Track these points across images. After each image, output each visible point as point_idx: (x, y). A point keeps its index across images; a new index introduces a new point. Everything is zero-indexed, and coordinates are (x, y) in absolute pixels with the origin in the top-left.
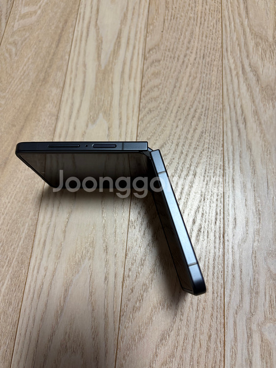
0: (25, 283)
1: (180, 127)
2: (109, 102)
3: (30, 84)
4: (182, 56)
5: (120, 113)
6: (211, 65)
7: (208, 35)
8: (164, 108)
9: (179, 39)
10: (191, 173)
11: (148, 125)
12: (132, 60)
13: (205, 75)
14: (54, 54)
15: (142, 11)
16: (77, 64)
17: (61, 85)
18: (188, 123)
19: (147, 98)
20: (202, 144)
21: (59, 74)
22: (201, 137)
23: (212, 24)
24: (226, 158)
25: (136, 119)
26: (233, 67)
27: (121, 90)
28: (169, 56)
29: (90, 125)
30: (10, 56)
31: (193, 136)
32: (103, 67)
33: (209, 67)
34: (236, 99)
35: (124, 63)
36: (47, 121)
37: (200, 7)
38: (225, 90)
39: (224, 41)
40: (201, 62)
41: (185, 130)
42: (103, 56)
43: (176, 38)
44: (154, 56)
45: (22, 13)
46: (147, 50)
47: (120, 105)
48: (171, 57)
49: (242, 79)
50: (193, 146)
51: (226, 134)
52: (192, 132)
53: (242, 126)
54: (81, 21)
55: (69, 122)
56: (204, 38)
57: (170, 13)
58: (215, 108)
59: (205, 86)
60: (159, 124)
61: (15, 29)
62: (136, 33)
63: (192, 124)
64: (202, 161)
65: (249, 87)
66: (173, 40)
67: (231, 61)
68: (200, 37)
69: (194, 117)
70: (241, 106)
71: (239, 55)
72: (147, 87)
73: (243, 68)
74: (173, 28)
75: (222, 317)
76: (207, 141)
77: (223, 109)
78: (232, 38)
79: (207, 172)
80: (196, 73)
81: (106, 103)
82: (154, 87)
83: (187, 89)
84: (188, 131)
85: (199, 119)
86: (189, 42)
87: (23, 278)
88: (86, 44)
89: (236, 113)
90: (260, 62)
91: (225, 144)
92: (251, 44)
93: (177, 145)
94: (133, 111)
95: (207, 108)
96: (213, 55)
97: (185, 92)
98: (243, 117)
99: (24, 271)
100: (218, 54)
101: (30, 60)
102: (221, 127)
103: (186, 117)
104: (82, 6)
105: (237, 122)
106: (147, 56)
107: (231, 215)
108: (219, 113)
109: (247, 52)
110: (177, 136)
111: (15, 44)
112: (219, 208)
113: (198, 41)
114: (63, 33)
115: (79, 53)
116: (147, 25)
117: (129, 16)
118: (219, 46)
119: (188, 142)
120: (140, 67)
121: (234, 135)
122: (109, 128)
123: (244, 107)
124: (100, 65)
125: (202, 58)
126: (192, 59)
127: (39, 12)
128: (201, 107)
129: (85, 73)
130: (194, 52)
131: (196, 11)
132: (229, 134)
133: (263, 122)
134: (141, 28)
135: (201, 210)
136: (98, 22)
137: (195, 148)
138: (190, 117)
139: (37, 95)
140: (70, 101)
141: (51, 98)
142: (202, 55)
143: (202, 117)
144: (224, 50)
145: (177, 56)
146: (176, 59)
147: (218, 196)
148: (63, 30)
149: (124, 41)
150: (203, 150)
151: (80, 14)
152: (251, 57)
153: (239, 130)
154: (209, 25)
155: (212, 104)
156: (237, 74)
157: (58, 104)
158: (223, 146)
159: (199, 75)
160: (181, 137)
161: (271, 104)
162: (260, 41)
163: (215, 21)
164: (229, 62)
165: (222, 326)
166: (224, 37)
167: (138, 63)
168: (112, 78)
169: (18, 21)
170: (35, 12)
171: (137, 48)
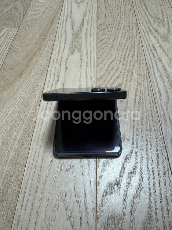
0: (33, 132)
1: (120, 53)
2: (80, 46)
3: (36, 40)
4: (117, 27)
5: (87, 50)
6: (133, 29)
7: (129, 18)
8: (110, 47)
9: (114, 21)
10: (130, 73)
11: (103, 54)
12: (91, 29)
13: (130, 33)
14: (49, 28)
15: (94, 11)
16: (62, 31)
17: (54, 40)
18: (124, 52)
19: (101, 43)
20: (134, 61)
21: (52, 36)
22: (132, 57)
23: (130, 14)
24: (148, 65)
25: (95, 52)
26: (144, 29)
27: (86, 41)
28: (110, 27)
29: (70, 55)
30: (25, 30)
31: (128, 57)
32: (76, 32)
33: (132, 30)
34: (149, 41)
35: (87, 30)
36: (46, 55)
37: (123, 9)
38: (142, 38)
39: (138, 20)
40: (127, 28)
41: (123, 55)
42: (75, 28)
43: (113, 20)
44: (102, 27)
45: (32, 14)
46: (98, 25)
47: (86, 47)
48: (111, 27)
49: (150, 34)
50: (129, 61)
51: (146, 56)
52: (128, 55)
53: (154, 52)
54: (63, 16)
55: (59, 55)
56: (127, 19)
57: (108, 12)
58: (138, 45)
59: (131, 37)
60: (109, 53)
61: (28, 20)
62: (92, 19)
63: (127, 52)
64: (135, 67)
65: (154, 36)
66: (111, 21)
67: (143, 27)
68: (125, 19)
69: (127, 49)
70: (152, 44)
71: (146, 25)
72: (100, 39)
73: (150, 30)
74: (110, 17)
75: (163, 143)
76: (136, 59)
77: (143, 46)
78: (141, 19)
79: (139, 72)
80: (126, 32)
81: (79, 46)
82: (104, 39)
83: (121, 39)
84: (125, 55)
85: (130, 50)
86: (120, 21)
87: (31, 130)
88: (66, 24)
89: (150, 47)
90: (158, 27)
91: (147, 60)
92: (152, 21)
93: (120, 61)
94: (94, 49)
95: (134, 45)
96: (133, 25)
97: (121, 40)
98: (154, 48)
99: (32, 126)
100: (135, 25)
101: (36, 32)
102: (143, 53)
103: (123, 50)
104: (63, 11)
105: (151, 50)
106: (99, 27)
107: (157, 91)
108: (141, 47)
109: (150, 23)
110: (119, 58)
111: (28, 25)
112: (149, 88)
113: (124, 21)
114: (54, 21)
115: (62, 28)
116: (97, 16)
117: (88, 13)
118: (136, 22)
119: (126, 60)
120: (95, 31)
121: (151, 55)
122: (81, 56)
123: (154, 44)
124: (74, 31)
125: (127, 27)
126: (122, 27)
127: (41, 13)
128: (130, 45)
129: (66, 35)
130: (123, 24)
131: (121, 10)
132: (148, 55)
133: (165, 49)
134: (94, 17)
135: (139, 89)
136: (72, 16)
137: (131, 62)
138: (125, 50)
139: (40, 44)
140: (58, 46)
141: (48, 45)
142: (127, 25)
143: (132, 49)
144: (138, 23)
145: (114, 26)
146: (114, 28)
147: (147, 82)
148: (53, 20)
149: (86, 22)
150: (135, 63)
151: (62, 14)
152: (153, 25)
153: (153, 54)
154: (129, 15)
155: (136, 44)
156: (147, 32)
157: (52, 47)
158: (146, 60)
159: (127, 33)
160: (122, 58)
161: (168, 42)
162: (156, 19)
163: (131, 13)
164: (142, 27)
165: (165, 149)
166: (137, 19)
167: (94, 30)
168: (81, 36)
169: (30, 17)
170: (39, 14)
171: (93, 25)
